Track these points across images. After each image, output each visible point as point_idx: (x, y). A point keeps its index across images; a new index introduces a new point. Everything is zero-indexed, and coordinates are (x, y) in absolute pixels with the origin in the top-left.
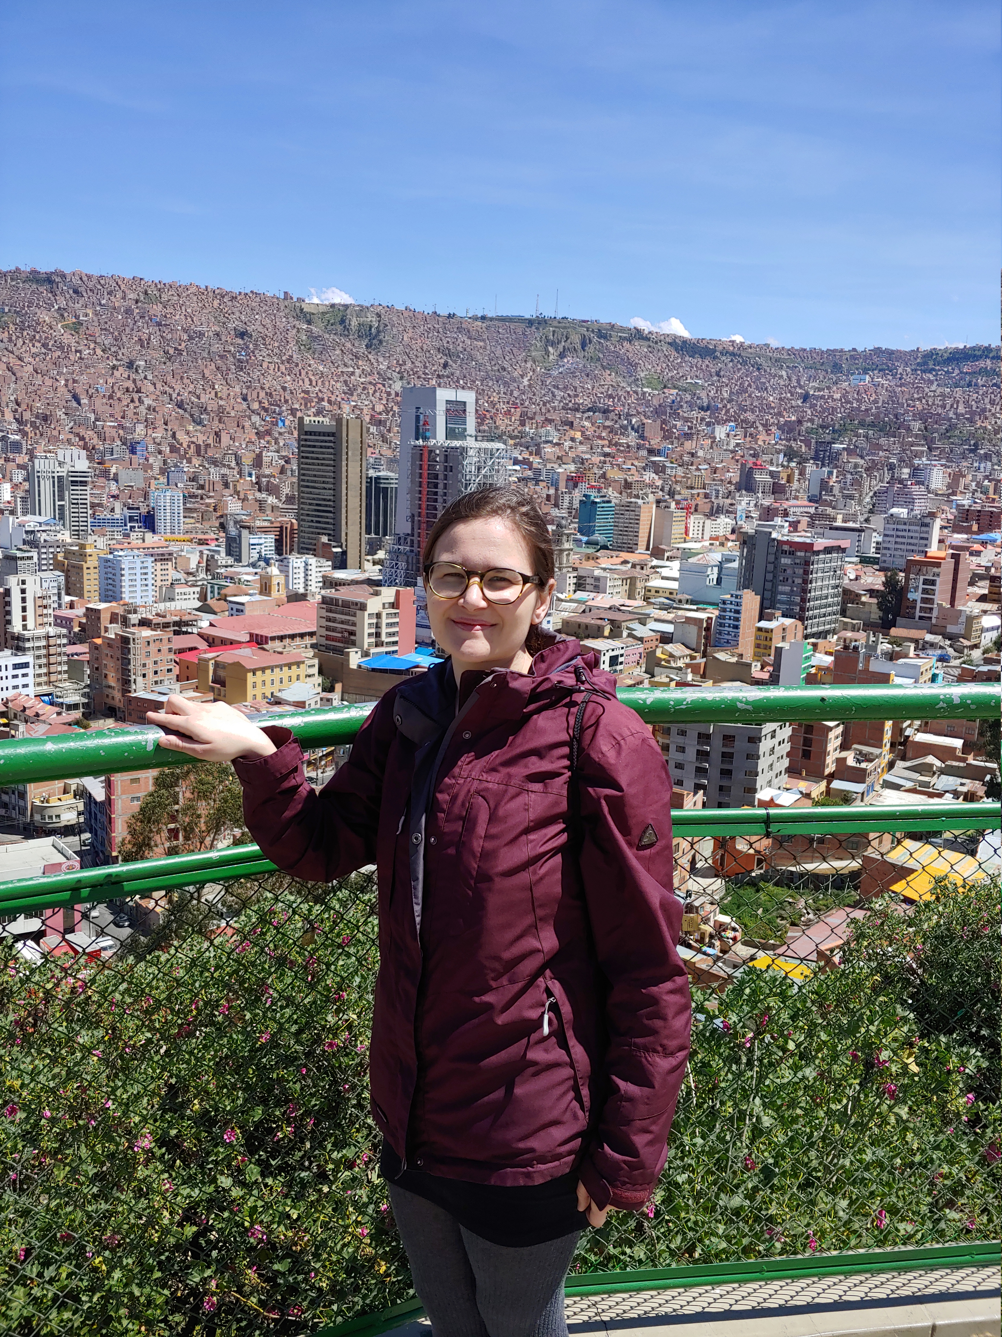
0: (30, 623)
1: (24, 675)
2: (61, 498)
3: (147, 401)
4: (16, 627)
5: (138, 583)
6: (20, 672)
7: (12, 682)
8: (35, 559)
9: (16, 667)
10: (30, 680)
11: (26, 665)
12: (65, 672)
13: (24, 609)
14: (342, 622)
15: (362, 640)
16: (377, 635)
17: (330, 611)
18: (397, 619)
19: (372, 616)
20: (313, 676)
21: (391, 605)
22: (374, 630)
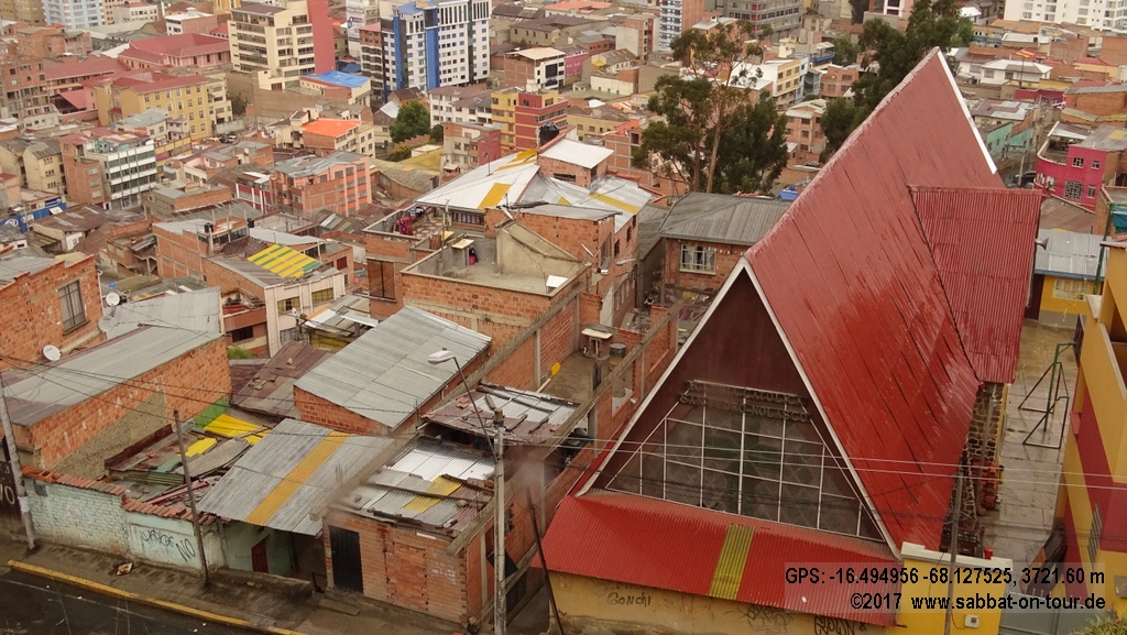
5: (84, 3)
14: (255, 39)
15: (273, 58)
16: (290, 51)
17: (239, 27)
18: (311, 35)
19: (279, 31)
20: (221, 99)
21: (303, 19)
22: (285, 47)
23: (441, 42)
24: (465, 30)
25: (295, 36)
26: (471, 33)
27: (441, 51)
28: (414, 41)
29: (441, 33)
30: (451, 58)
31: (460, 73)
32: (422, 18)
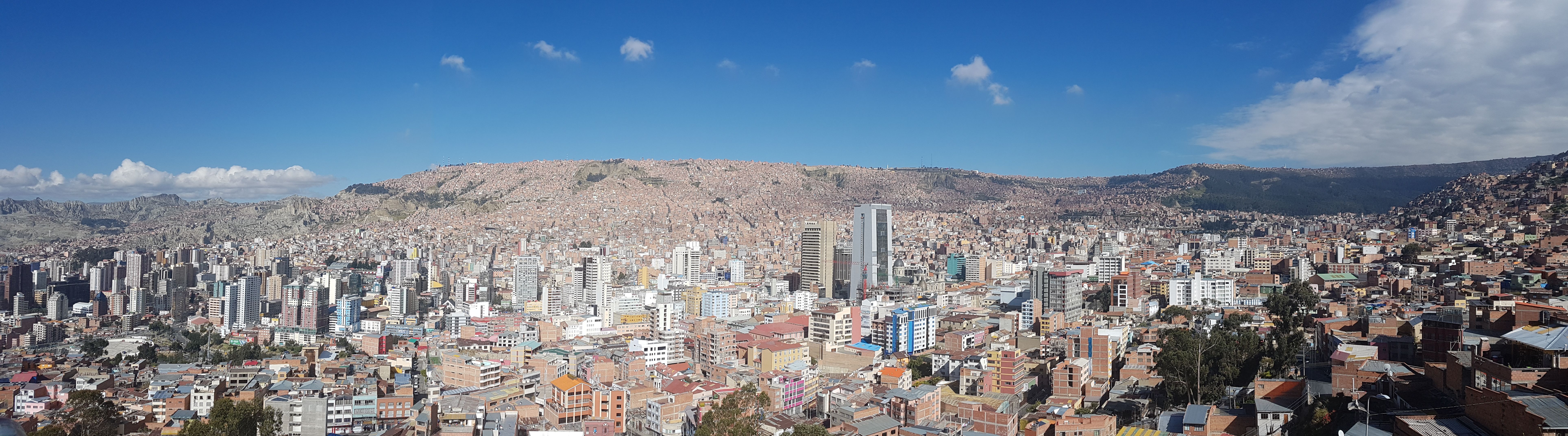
0: (668, 327)
1: (664, 353)
2: (687, 264)
3: (729, 218)
4: (661, 328)
5: (721, 307)
6: (661, 351)
7: (657, 357)
8: (673, 295)
9: (659, 348)
10: (665, 356)
11: (664, 348)
12: (683, 352)
13: (665, 319)
14: (822, 326)
15: (833, 335)
16: (841, 332)
17: (815, 320)
18: (851, 324)
19: (838, 322)
20: (806, 356)
21: (848, 316)
22: (839, 330)
23: (915, 328)
24: (925, 322)
25: (845, 324)
26: (928, 323)
27: (915, 332)
28: (902, 327)
29: (915, 323)
30: (919, 336)
31: (922, 344)
32: (907, 316)
